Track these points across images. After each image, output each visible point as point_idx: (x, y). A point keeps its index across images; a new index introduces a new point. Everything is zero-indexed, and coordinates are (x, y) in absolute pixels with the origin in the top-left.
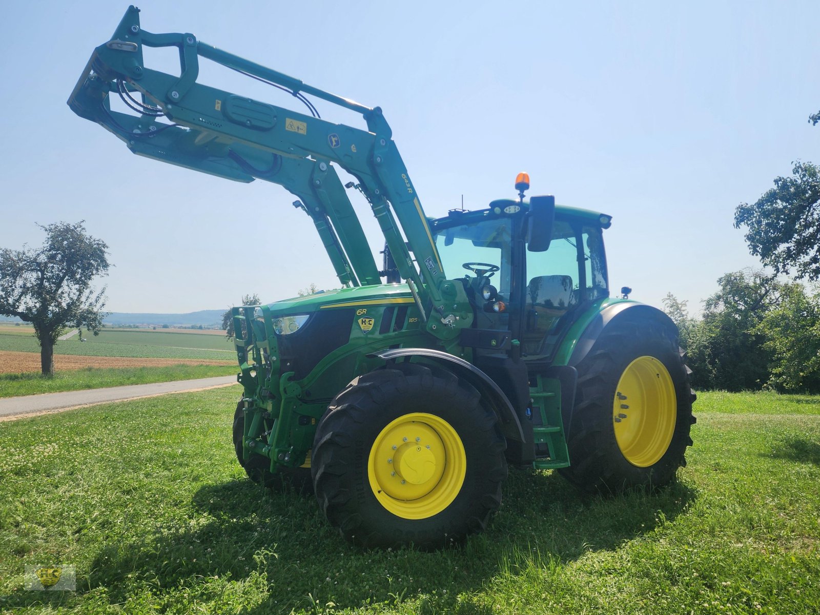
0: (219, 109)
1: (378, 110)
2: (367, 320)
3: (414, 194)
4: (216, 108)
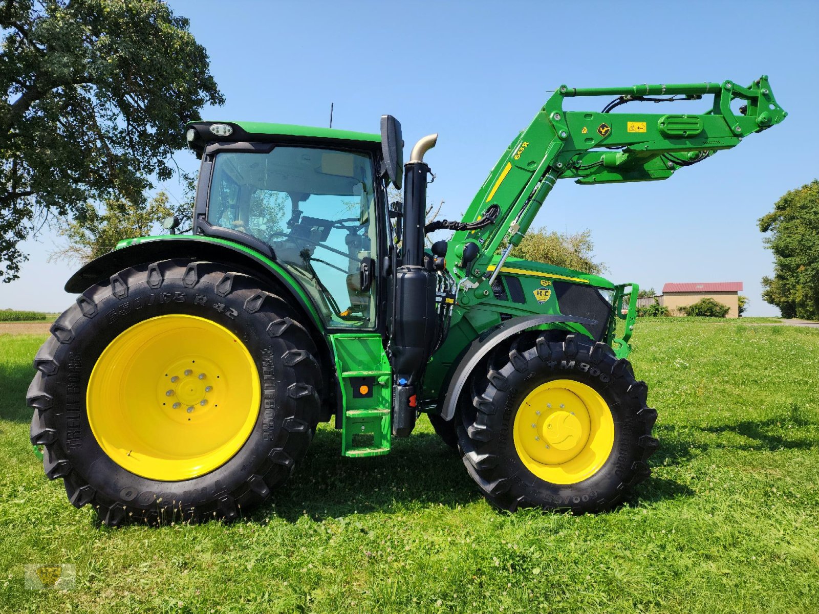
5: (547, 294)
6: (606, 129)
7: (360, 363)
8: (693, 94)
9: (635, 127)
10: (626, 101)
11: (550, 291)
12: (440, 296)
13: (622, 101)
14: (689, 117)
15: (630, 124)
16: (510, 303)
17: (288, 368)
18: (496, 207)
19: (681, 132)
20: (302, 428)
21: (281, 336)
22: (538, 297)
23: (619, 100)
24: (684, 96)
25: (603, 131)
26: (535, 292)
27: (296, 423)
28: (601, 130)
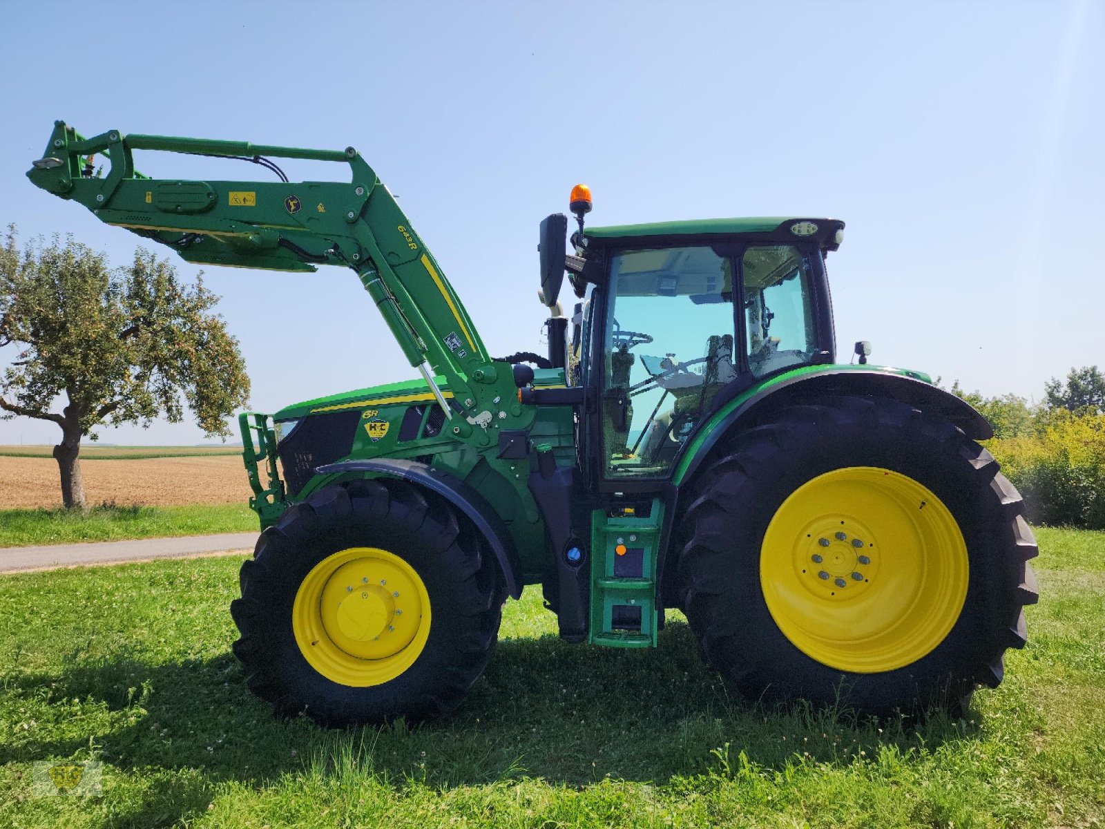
0: (150, 202)
1: (350, 150)
2: (378, 424)
3: (422, 250)
4: (147, 201)
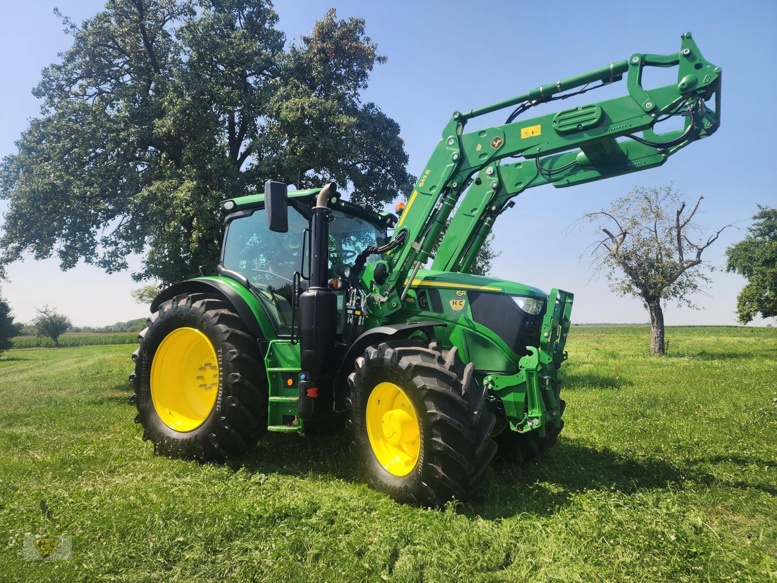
5: (461, 303)
6: (499, 141)
7: (289, 362)
8: (610, 76)
9: (527, 133)
10: (529, 107)
11: (464, 301)
12: (351, 309)
13: (525, 108)
14: (583, 108)
15: (523, 131)
16: (431, 313)
17: (229, 363)
18: (404, 230)
19: (575, 127)
20: (234, 405)
21: (226, 341)
22: (454, 307)
23: (521, 108)
24: (600, 82)
25: (496, 144)
26: (451, 302)
27: (232, 401)
28: (494, 143)
